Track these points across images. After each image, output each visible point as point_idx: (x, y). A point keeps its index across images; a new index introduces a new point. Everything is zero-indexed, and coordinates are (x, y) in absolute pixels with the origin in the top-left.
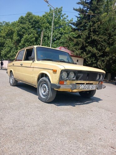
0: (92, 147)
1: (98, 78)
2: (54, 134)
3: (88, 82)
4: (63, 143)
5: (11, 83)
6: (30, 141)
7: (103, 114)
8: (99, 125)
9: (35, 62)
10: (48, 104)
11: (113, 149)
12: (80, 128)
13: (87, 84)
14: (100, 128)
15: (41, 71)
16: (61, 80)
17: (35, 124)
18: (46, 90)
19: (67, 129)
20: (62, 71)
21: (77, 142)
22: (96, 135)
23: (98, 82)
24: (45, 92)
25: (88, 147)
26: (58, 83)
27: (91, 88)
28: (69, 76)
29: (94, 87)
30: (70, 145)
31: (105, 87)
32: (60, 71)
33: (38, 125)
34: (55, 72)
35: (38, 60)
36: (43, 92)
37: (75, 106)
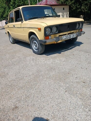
0: (70, 84)
1: (77, 27)
2: (44, 79)
3: (69, 32)
4: (50, 85)
5: (11, 41)
6: (28, 87)
7: (82, 56)
8: (77, 66)
9: (23, 23)
10: (40, 55)
11: (84, 84)
12: (63, 71)
13: (68, 34)
14: (78, 69)
15: (29, 30)
16: (46, 36)
17: (31, 73)
18: (36, 45)
19: (54, 73)
20: (45, 28)
21: (60, 82)
22: (74, 75)
23: (78, 30)
24: (36, 47)
25: (67, 85)
26: (44, 39)
27: (72, 36)
28: (53, 31)
29: (74, 35)
30: (55, 85)
31: (85, 33)
32: (44, 28)
33: (33, 74)
34: (40, 30)
35: (26, 20)
36: (35, 47)
37: (61, 53)
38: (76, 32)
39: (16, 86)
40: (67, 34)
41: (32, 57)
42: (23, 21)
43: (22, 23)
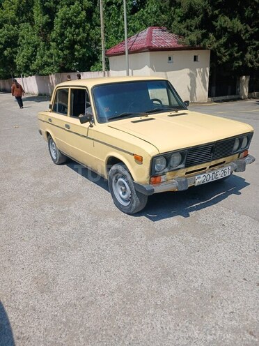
0: (215, 335)
2: (149, 310)
3: (213, 163)
4: (165, 331)
5: (55, 158)
6: (110, 332)
8: (233, 271)
9: (94, 128)
11: (253, 337)
12: (196, 285)
13: (210, 167)
14: (235, 282)
17: (114, 284)
18: (126, 189)
19: (172, 291)
20: (154, 160)
21: (190, 326)
22: (225, 303)
24: (124, 193)
25: (209, 337)
26: (148, 183)
28: (171, 163)
29: (227, 171)
30: (177, 334)
33: (119, 289)
34: (139, 159)
36: (121, 193)
37: (189, 216)
38: (232, 161)
39: (81, 326)
40: (208, 168)
41: (111, 222)
42: (93, 122)
43: (91, 126)
